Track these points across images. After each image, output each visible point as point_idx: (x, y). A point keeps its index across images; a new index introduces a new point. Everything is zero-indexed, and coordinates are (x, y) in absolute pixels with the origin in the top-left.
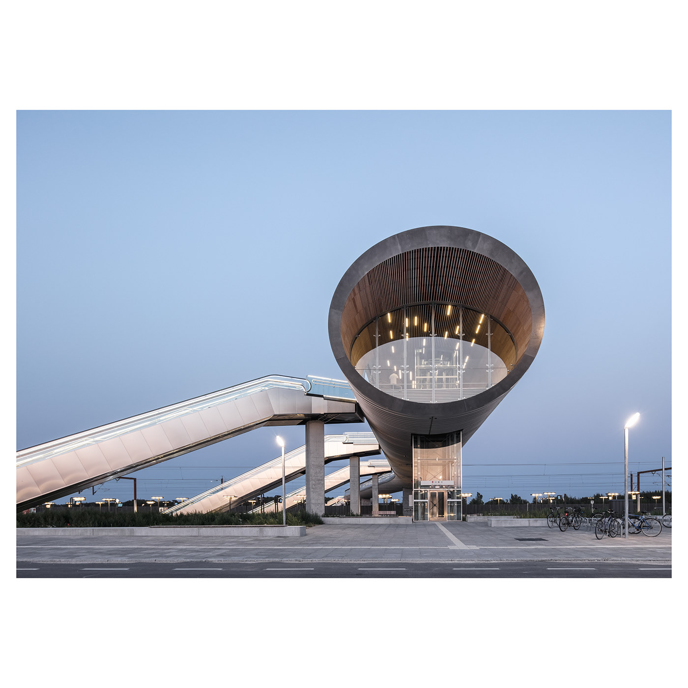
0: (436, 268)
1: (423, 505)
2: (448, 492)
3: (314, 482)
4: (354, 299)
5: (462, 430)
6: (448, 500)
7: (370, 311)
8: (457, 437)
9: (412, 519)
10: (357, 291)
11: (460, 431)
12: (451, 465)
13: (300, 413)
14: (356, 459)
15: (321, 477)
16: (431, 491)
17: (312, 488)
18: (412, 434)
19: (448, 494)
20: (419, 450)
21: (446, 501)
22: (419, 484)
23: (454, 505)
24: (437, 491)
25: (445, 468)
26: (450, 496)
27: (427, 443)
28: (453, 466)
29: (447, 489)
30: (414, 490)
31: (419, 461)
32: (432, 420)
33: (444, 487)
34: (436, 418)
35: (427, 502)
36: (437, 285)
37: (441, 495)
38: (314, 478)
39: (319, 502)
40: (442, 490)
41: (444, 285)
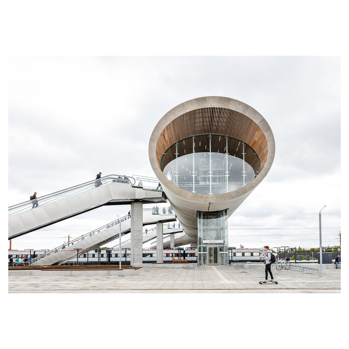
0: (212, 117)
1: (204, 255)
2: (220, 247)
3: (136, 241)
4: (164, 135)
5: (228, 209)
6: (220, 253)
7: (173, 140)
8: (225, 213)
9: (198, 265)
10: (166, 130)
11: (227, 209)
12: (222, 230)
13: (128, 198)
14: (161, 224)
15: (141, 238)
16: (209, 247)
17: (135, 245)
18: (197, 211)
19: (220, 249)
20: (202, 220)
21: (219, 253)
22: (202, 242)
23: (224, 255)
24: (213, 246)
25: (218, 232)
26: (221, 250)
27: (206, 216)
28: (223, 230)
29: (219, 246)
30: (198, 246)
31: (202, 228)
32: (210, 204)
33: (217, 244)
34: (212, 203)
35: (207, 254)
36: (212, 126)
37: (216, 249)
38: (136, 238)
39: (139, 253)
40: (216, 246)
41: (217, 126)
